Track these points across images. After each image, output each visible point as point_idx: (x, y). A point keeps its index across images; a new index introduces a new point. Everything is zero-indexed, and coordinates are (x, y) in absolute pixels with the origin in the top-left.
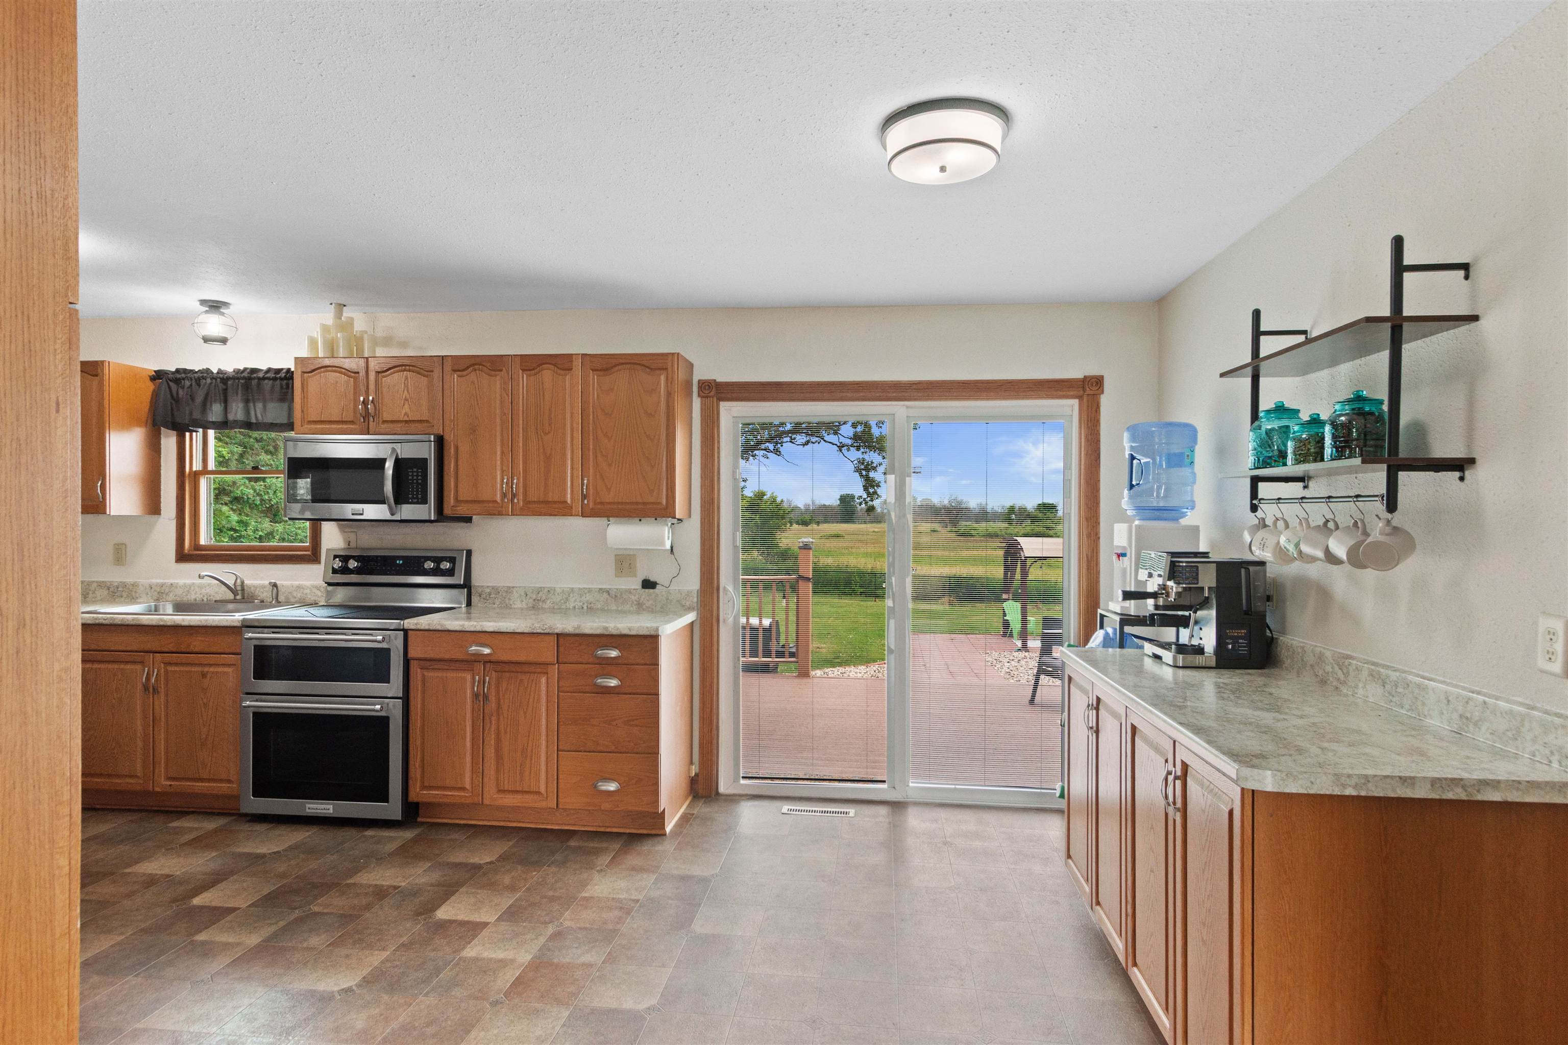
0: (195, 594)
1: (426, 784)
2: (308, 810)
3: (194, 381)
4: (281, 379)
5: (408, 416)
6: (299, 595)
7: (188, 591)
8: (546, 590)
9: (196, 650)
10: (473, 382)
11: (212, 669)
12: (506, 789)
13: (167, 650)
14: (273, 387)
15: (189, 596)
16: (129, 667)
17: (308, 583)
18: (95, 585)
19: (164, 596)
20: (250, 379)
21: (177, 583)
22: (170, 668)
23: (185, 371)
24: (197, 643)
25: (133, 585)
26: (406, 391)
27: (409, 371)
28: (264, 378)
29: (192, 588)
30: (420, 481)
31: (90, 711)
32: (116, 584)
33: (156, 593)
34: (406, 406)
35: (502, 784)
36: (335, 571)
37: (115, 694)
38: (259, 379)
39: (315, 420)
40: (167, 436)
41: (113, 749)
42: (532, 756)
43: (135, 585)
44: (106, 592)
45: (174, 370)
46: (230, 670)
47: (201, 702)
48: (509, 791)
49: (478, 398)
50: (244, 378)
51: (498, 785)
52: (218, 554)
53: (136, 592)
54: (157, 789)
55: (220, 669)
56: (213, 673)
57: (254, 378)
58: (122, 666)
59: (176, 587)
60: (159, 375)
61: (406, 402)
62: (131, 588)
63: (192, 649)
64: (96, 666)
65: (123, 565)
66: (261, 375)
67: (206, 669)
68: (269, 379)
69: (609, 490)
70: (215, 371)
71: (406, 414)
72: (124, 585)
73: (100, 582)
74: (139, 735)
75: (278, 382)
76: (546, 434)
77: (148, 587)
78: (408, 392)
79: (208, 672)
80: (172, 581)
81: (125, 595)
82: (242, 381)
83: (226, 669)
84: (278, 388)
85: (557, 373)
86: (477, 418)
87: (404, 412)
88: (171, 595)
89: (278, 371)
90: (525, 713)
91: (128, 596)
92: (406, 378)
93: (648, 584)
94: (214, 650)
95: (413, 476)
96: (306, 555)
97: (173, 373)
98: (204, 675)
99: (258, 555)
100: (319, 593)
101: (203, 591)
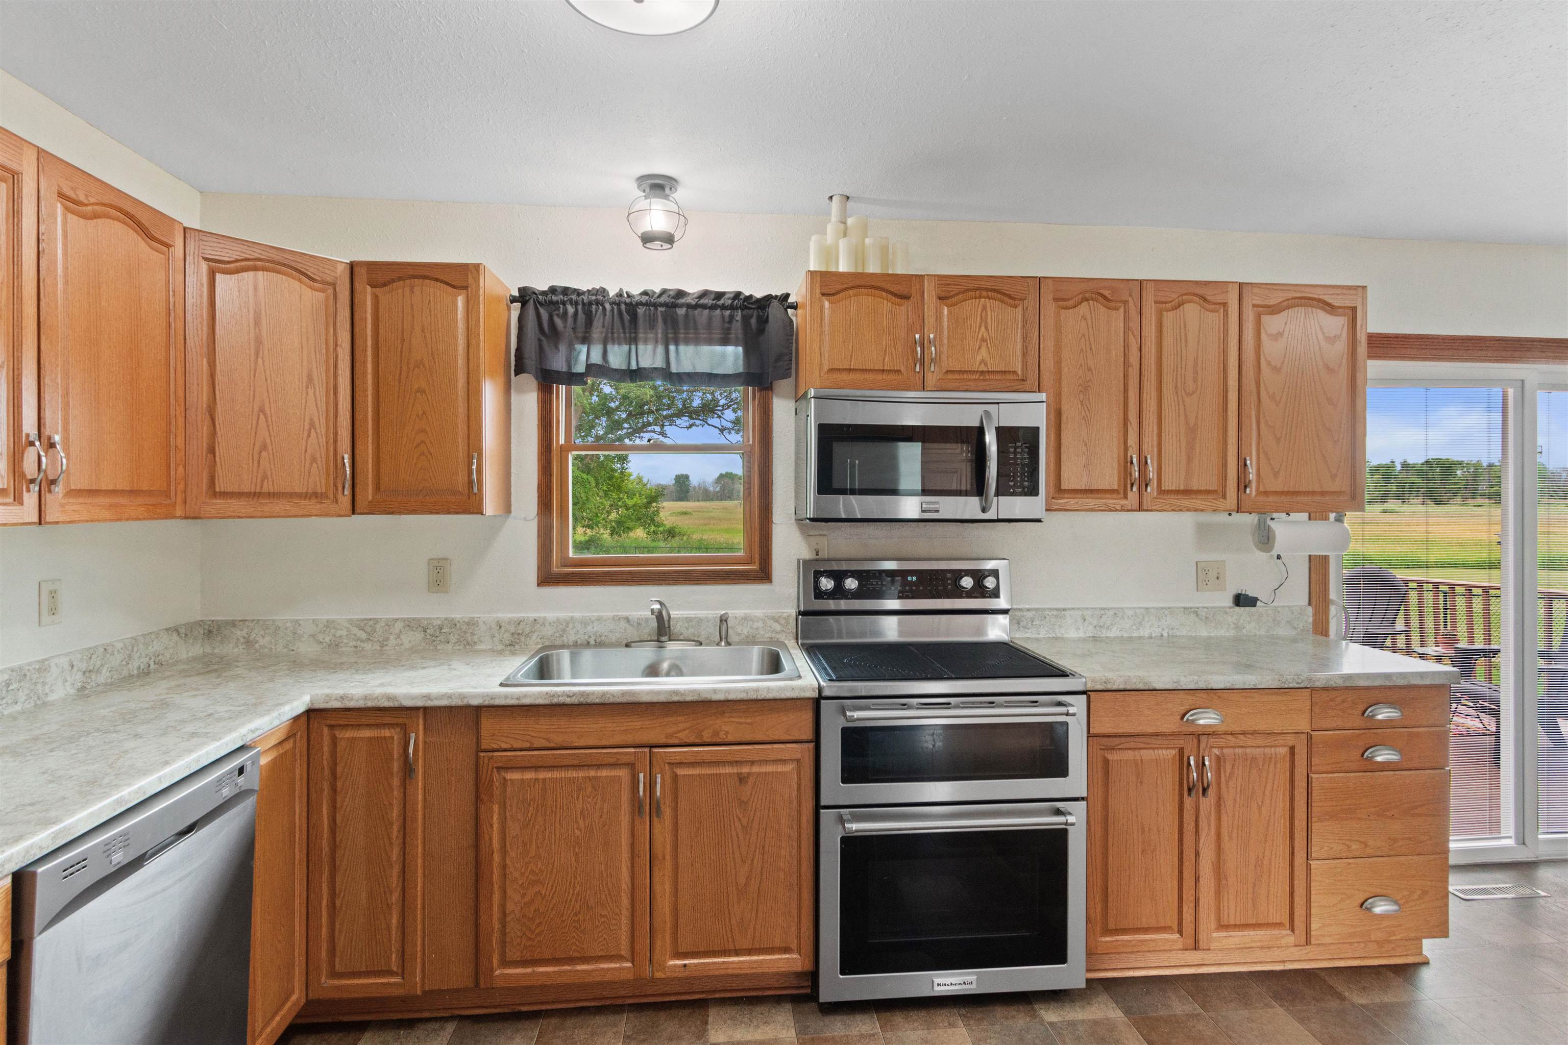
0: (576, 633)
1: (1111, 926)
2: (937, 988)
3: (580, 307)
4: (723, 307)
5: (986, 365)
6: (745, 632)
7: (564, 630)
8: (1112, 613)
9: (730, 738)
10: (1084, 318)
11: (756, 769)
12: (1232, 922)
13: (677, 742)
14: (710, 318)
15: (565, 638)
16: (604, 773)
17: (758, 613)
18: (399, 626)
19: (523, 639)
20: (672, 306)
21: (545, 618)
22: (681, 772)
23: (566, 291)
24: (729, 728)
25: (468, 624)
26: (983, 329)
27: (988, 297)
28: (696, 306)
29: (571, 626)
30: (1026, 461)
31: (533, 853)
32: (439, 622)
33: (507, 635)
34: (984, 351)
35: (1226, 917)
36: (820, 594)
37: (581, 822)
38: (689, 306)
39: (840, 367)
40: (520, 391)
41: (576, 914)
42: (1270, 871)
43: (471, 623)
44: (418, 636)
45: (545, 288)
46: (789, 767)
47: (737, 824)
48: (1236, 927)
49: (1092, 340)
50: (665, 305)
51: (1219, 919)
52: (608, 572)
53: (473, 634)
54: (658, 975)
55: (770, 768)
56: (759, 774)
57: (681, 306)
58: (592, 773)
59: (543, 625)
60: (525, 297)
61: (984, 344)
62: (464, 627)
63: (722, 737)
64: (542, 775)
65: (446, 592)
66: (689, 300)
67: (745, 770)
68: (704, 307)
69: (1276, 474)
70: (612, 293)
71: (983, 361)
72: (453, 624)
73: (408, 619)
74: (624, 886)
75: (718, 312)
76: (1189, 395)
77: (494, 625)
78: (986, 328)
79: (749, 774)
80: (532, 615)
81: (453, 639)
82: (663, 309)
83: (780, 768)
84: (717, 322)
85: (1205, 309)
86: (1090, 369)
87: (979, 358)
88: (534, 637)
89: (720, 295)
90: (1259, 808)
91: (459, 641)
92: (984, 308)
93: (1241, 600)
94: (760, 737)
95: (1015, 453)
96: (750, 570)
97: (544, 293)
98: (742, 779)
99: (675, 571)
100: (778, 627)
101: (589, 628)
